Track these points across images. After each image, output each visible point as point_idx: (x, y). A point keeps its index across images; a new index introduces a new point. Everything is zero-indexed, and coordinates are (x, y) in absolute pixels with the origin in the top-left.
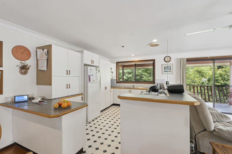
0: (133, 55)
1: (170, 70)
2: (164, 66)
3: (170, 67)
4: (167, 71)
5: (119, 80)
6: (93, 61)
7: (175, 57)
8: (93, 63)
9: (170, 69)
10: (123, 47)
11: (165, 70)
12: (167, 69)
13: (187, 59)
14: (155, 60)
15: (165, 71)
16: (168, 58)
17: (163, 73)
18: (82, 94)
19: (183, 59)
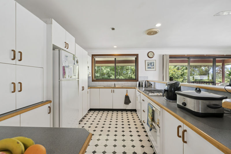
0: (115, 47)
1: (153, 67)
2: (148, 62)
3: (153, 63)
4: (150, 68)
5: (95, 78)
6: (67, 45)
7: (158, 52)
8: (67, 47)
9: (154, 65)
10: (113, 29)
11: (148, 66)
12: (150, 65)
13: (170, 55)
14: (138, 54)
15: (148, 68)
16: (152, 53)
17: (147, 69)
18: (50, 102)
19: (166, 55)
